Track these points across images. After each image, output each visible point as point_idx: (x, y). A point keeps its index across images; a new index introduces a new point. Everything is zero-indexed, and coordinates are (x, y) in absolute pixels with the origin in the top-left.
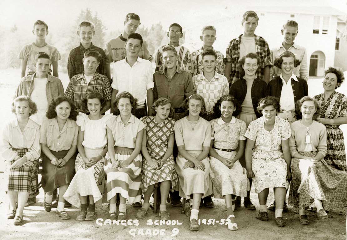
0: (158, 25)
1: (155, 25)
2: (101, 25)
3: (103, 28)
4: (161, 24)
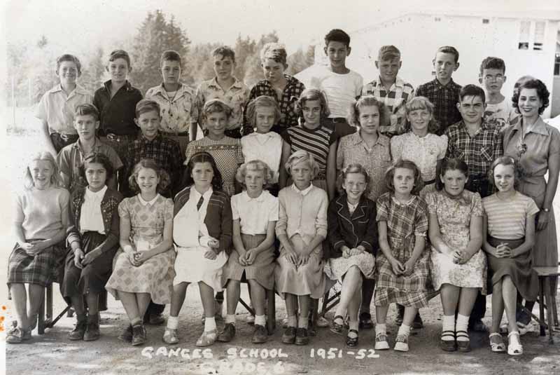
0: (271, 36)
1: (266, 37)
2: (180, 37)
3: (183, 41)
4: (275, 35)
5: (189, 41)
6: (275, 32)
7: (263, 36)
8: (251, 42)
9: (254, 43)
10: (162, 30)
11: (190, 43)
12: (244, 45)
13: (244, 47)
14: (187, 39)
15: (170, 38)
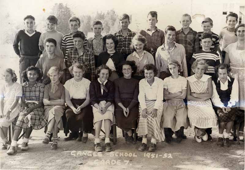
0: (112, 11)
1: (109, 11)
2: (70, 12)
3: (72, 14)
4: (114, 10)
5: (74, 14)
6: (113, 9)
7: (108, 11)
8: (103, 14)
9: (104, 14)
10: (62, 9)
11: (75, 14)
12: (100, 15)
13: (100, 16)
14: (73, 13)
15: (65, 13)
